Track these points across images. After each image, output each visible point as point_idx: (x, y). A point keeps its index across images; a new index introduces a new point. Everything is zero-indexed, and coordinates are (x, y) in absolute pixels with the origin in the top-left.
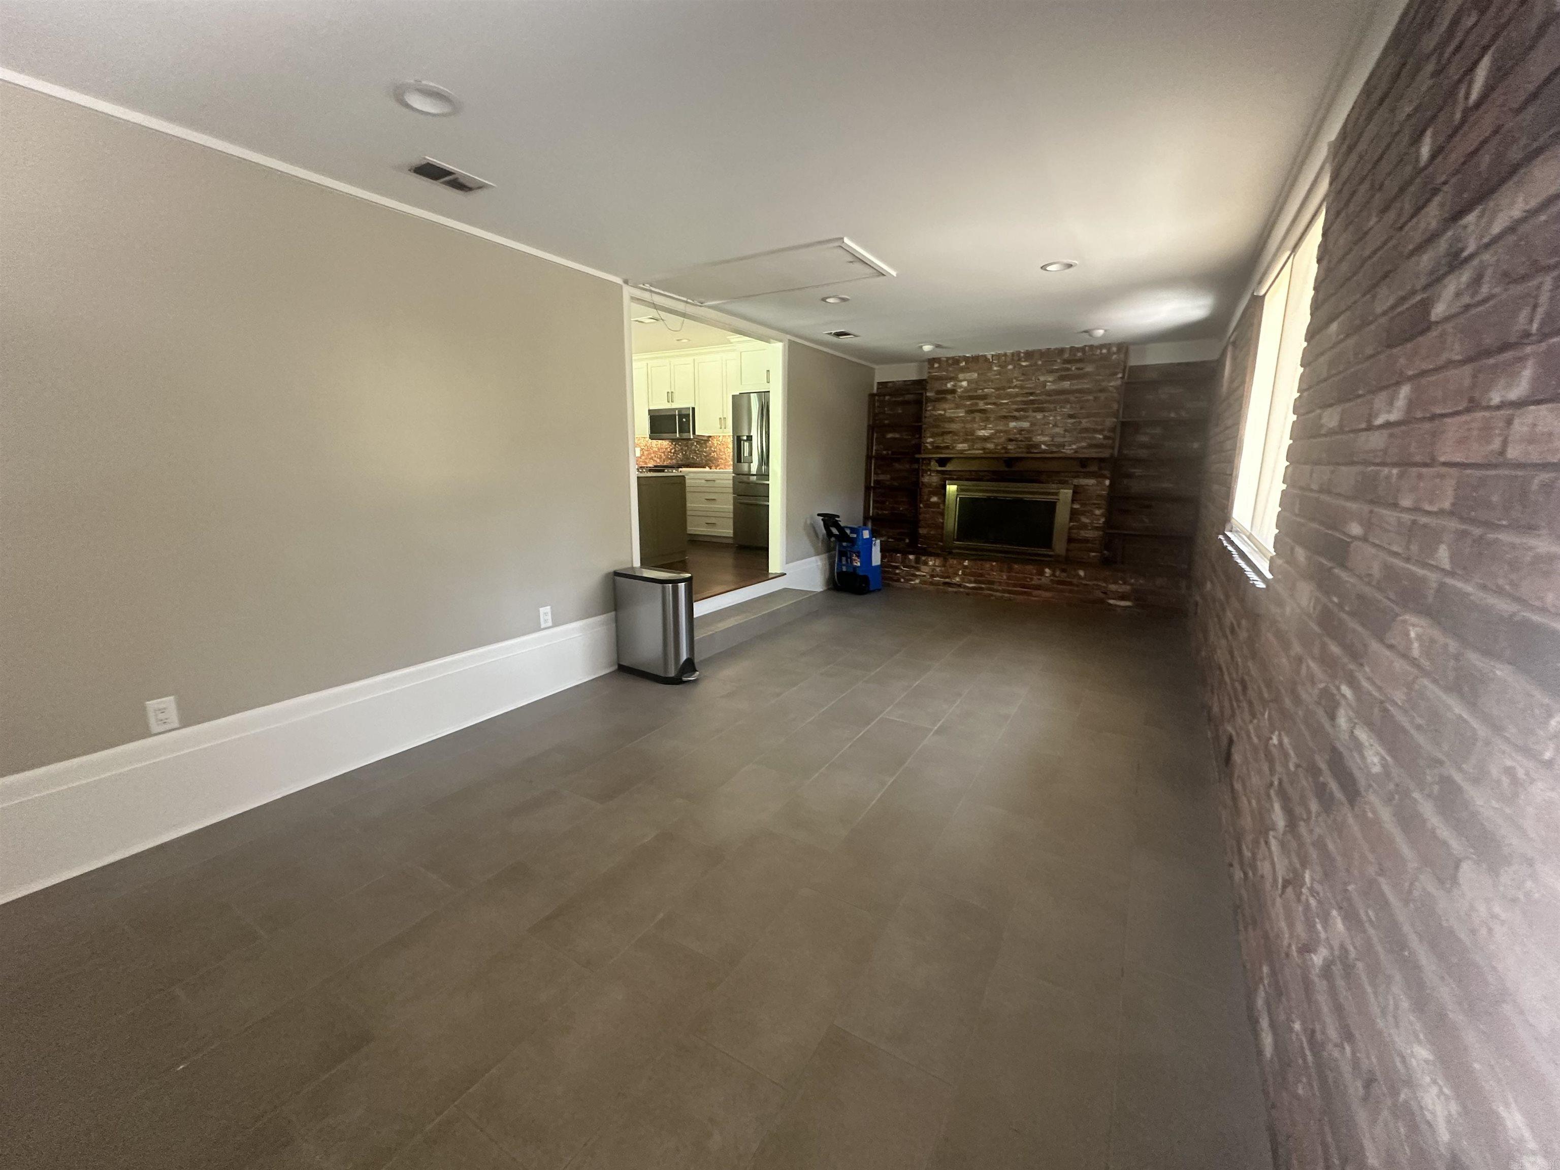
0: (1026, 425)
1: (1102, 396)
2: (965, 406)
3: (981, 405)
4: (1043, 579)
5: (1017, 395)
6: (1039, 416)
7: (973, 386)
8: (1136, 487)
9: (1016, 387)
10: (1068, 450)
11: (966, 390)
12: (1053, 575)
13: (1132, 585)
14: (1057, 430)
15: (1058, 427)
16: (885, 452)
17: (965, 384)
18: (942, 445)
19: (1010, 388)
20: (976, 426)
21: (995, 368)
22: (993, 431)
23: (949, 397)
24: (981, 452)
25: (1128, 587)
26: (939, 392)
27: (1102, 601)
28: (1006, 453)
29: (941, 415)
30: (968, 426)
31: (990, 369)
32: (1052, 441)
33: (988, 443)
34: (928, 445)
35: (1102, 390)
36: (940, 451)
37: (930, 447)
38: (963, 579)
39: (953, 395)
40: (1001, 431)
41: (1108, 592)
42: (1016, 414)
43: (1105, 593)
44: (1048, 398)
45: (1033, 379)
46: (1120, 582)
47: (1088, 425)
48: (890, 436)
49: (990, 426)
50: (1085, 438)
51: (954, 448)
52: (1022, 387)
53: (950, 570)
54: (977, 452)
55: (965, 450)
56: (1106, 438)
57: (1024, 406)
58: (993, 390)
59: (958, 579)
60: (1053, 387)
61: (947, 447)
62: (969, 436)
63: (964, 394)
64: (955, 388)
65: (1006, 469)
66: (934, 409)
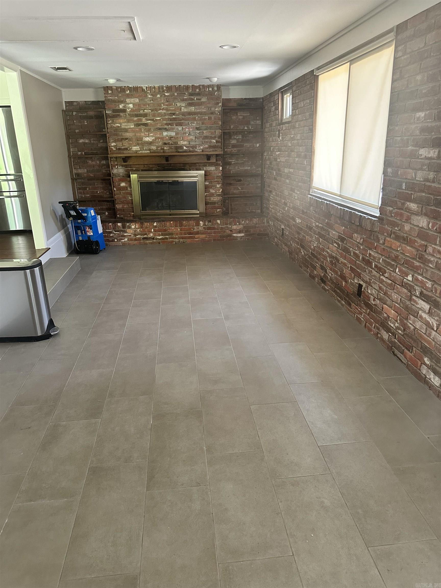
0: (173, 134)
1: (213, 117)
2: (134, 121)
3: (144, 120)
4: (200, 227)
5: (165, 114)
6: (180, 128)
7: (137, 107)
8: (233, 170)
9: (163, 109)
10: (199, 150)
11: (132, 110)
12: (205, 225)
13: (243, 224)
14: (191, 137)
15: (191, 135)
16: (80, 153)
17: (131, 106)
18: (122, 148)
19: (160, 110)
20: (142, 134)
21: (149, 96)
22: (154, 138)
23: (122, 114)
24: (148, 152)
25: (242, 226)
26: (114, 111)
27: (230, 236)
28: (164, 152)
29: (118, 127)
30: (138, 134)
31: (146, 96)
32: (189, 144)
33: (152, 146)
34: (113, 148)
35: (212, 113)
36: (122, 151)
37: (114, 149)
38: (155, 235)
39: (124, 113)
40: (159, 138)
41: (233, 230)
42: (166, 127)
43: (231, 231)
44: (183, 117)
45: (174, 104)
46: (238, 224)
47: (208, 134)
48: (81, 141)
49: (152, 134)
50: (207, 142)
51: (130, 149)
52: (167, 110)
53: (146, 230)
54: (146, 152)
55: (139, 151)
56: (217, 142)
57: (170, 122)
58: (150, 111)
59: (152, 235)
60: (186, 110)
61: (126, 149)
62: (139, 142)
63: (131, 113)
64: (124, 108)
65: (166, 163)
66: (113, 122)
